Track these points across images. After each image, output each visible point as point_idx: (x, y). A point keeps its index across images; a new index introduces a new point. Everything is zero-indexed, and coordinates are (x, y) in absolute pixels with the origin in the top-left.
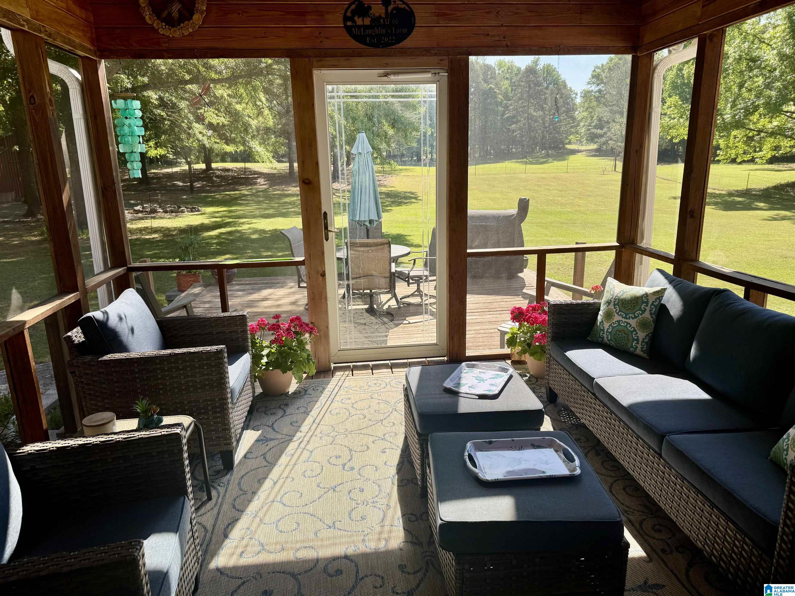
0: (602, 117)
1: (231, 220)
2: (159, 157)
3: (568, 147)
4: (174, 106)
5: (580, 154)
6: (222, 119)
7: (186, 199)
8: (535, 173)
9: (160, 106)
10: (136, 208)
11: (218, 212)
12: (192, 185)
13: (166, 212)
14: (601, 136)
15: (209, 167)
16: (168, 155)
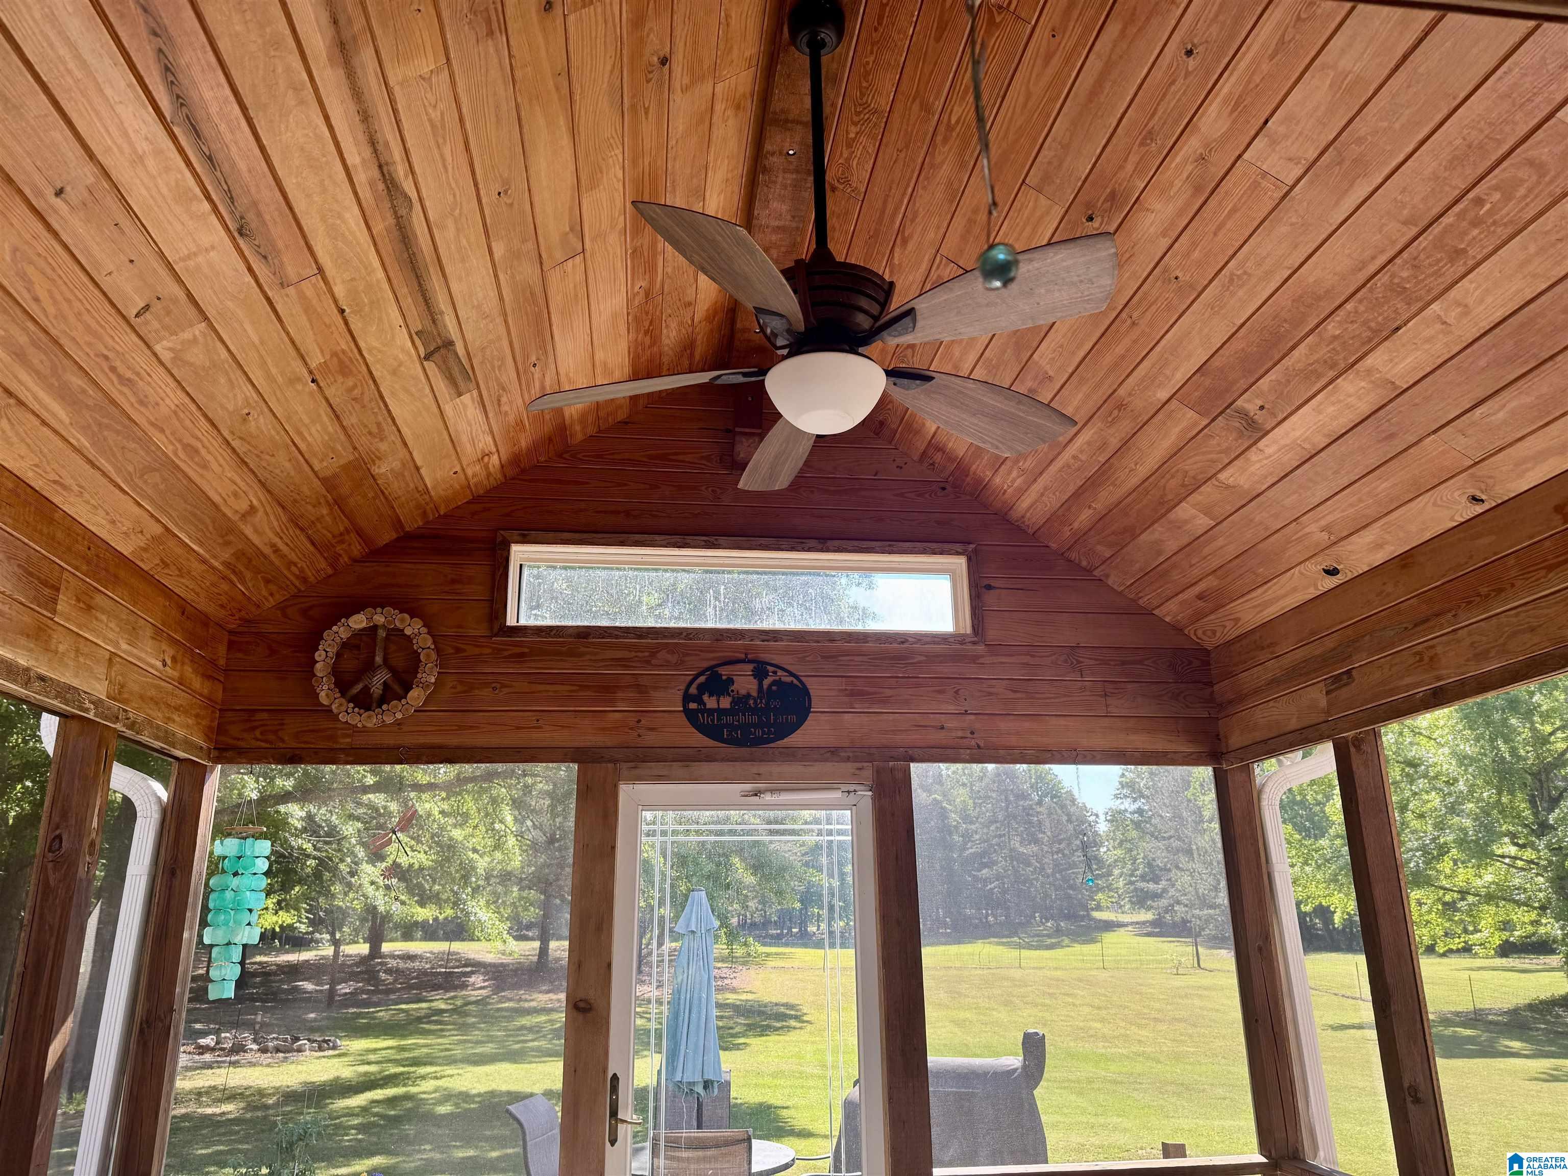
0: (1154, 860)
1: (401, 1069)
2: (277, 929)
3: (1097, 915)
4: (333, 832)
5: (1122, 930)
6: (422, 856)
7: (315, 1020)
8: (1041, 968)
9: (305, 830)
10: (202, 1042)
11: (375, 1051)
12: (332, 992)
13: (264, 1050)
14: (1156, 896)
15: (375, 951)
16: (298, 925)
